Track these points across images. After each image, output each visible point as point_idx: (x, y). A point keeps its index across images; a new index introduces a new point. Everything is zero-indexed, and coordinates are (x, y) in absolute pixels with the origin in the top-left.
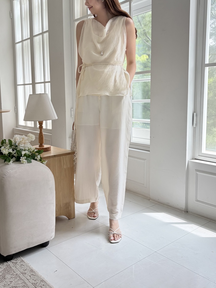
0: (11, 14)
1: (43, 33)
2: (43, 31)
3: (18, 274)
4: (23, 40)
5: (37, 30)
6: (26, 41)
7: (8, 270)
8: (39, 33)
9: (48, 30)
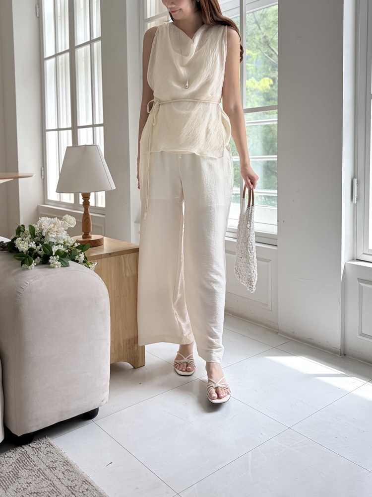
0: (38, 9)
1: (91, 42)
2: (92, 39)
3: (42, 468)
4: (57, 53)
5: (82, 36)
6: (63, 56)
7: (23, 463)
8: (86, 41)
9: (100, 36)
